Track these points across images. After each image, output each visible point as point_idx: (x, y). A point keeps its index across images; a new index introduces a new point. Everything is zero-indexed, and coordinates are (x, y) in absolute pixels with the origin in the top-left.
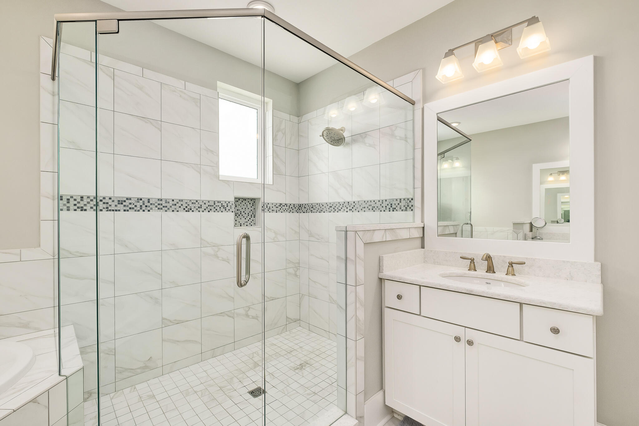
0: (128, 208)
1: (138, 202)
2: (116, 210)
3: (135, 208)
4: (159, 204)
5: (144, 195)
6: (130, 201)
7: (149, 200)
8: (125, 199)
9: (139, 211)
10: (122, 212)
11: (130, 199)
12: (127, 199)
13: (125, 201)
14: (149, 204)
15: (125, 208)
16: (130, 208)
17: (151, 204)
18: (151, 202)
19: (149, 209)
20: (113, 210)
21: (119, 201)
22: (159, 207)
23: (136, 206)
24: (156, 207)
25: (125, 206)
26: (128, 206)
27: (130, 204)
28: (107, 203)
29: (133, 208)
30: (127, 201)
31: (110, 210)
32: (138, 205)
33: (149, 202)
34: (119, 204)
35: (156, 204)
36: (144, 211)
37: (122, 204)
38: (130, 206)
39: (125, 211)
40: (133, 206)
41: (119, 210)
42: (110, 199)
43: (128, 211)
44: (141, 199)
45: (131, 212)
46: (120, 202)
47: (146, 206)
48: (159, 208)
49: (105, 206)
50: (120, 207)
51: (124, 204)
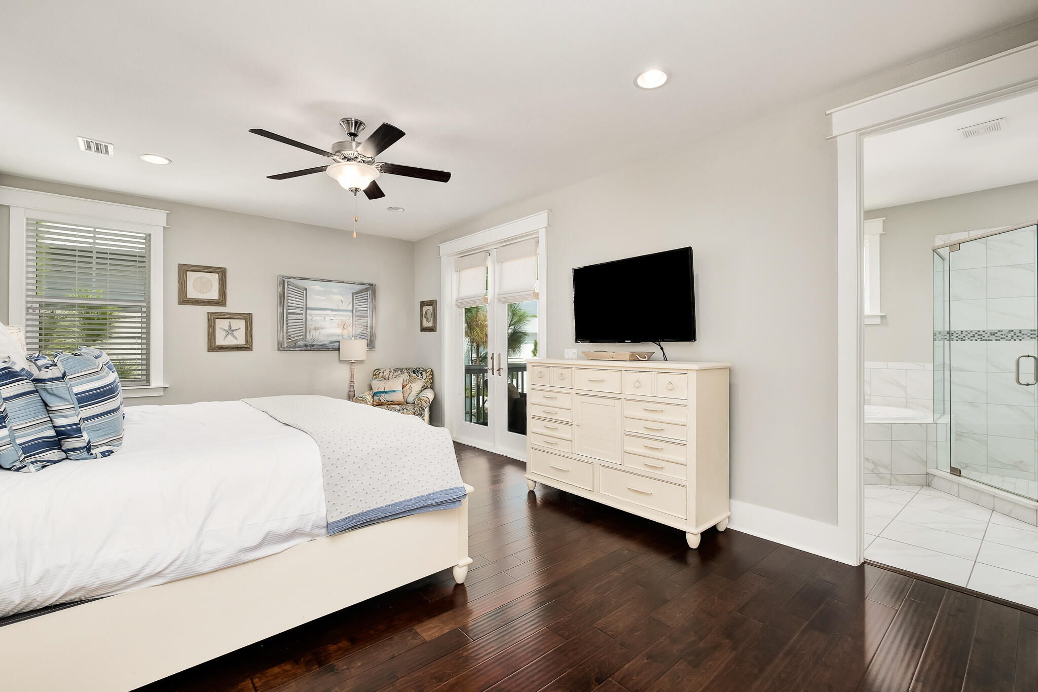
0: (1000, 338)
1: (1010, 333)
2: (989, 340)
3: (1007, 338)
4: (1032, 334)
5: (1016, 328)
6: (1002, 333)
7: (1020, 331)
8: (997, 332)
9: (1010, 340)
10: (994, 341)
11: (1002, 331)
12: (999, 331)
13: (997, 333)
14: (1021, 334)
15: (997, 338)
16: (1002, 338)
17: (1023, 334)
18: (1022, 333)
19: (1020, 338)
20: (986, 340)
21: (991, 333)
22: (1031, 336)
23: (1007, 336)
24: (1029, 336)
25: (996, 336)
26: (999, 337)
27: (1002, 335)
28: (981, 335)
29: (1004, 338)
30: (998, 333)
31: (984, 340)
32: (1010, 336)
33: (1020, 333)
34: (991, 335)
35: (1028, 334)
36: (1015, 340)
37: (994, 335)
38: (1002, 337)
39: (996, 340)
40: (1005, 337)
41: (991, 340)
42: (984, 332)
43: (999, 340)
44: (1012, 331)
45: (1002, 342)
46: (993, 334)
47: (1018, 336)
48: (1031, 338)
49: (980, 337)
50: (993, 337)
51: (996, 335)
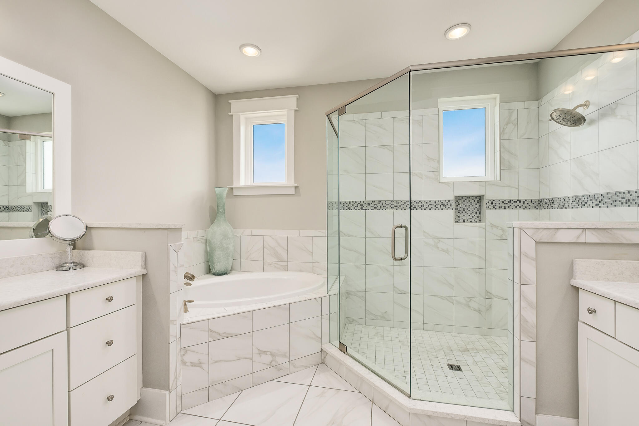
0: (373, 208)
1: (379, 203)
2: (367, 209)
3: (377, 208)
4: (392, 205)
5: (382, 199)
6: (374, 203)
8: (372, 202)
9: (379, 209)
10: (370, 211)
11: (374, 202)
12: (373, 202)
13: (371, 203)
14: (385, 205)
15: (371, 208)
16: (374, 208)
17: (387, 205)
18: (387, 203)
19: (385, 208)
20: (365, 210)
21: (368, 203)
22: (392, 206)
23: (378, 206)
24: (390, 206)
25: (371, 206)
26: (373, 206)
27: (374, 205)
28: (362, 205)
29: (376, 208)
30: (373, 203)
31: (363, 209)
32: (379, 205)
33: (385, 203)
34: (368, 205)
35: (390, 205)
36: (382, 209)
37: (370, 205)
38: (374, 206)
39: (371, 209)
40: (376, 206)
41: (368, 209)
42: (364, 202)
43: (373, 209)
44: (381, 202)
45: (375, 211)
46: (369, 204)
47: (384, 206)
48: (392, 208)
49: (361, 207)
50: (369, 207)
51: (371, 205)
